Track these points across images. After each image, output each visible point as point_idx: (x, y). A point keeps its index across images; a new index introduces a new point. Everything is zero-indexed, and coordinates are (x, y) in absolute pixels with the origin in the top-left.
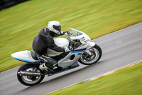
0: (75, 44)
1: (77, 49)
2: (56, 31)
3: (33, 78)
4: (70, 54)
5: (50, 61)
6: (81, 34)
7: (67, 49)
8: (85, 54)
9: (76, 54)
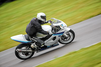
0: (56, 29)
1: (58, 32)
2: (42, 20)
3: (27, 54)
4: (53, 36)
5: (39, 41)
6: (60, 22)
7: (51, 33)
8: (63, 36)
9: (57, 36)
